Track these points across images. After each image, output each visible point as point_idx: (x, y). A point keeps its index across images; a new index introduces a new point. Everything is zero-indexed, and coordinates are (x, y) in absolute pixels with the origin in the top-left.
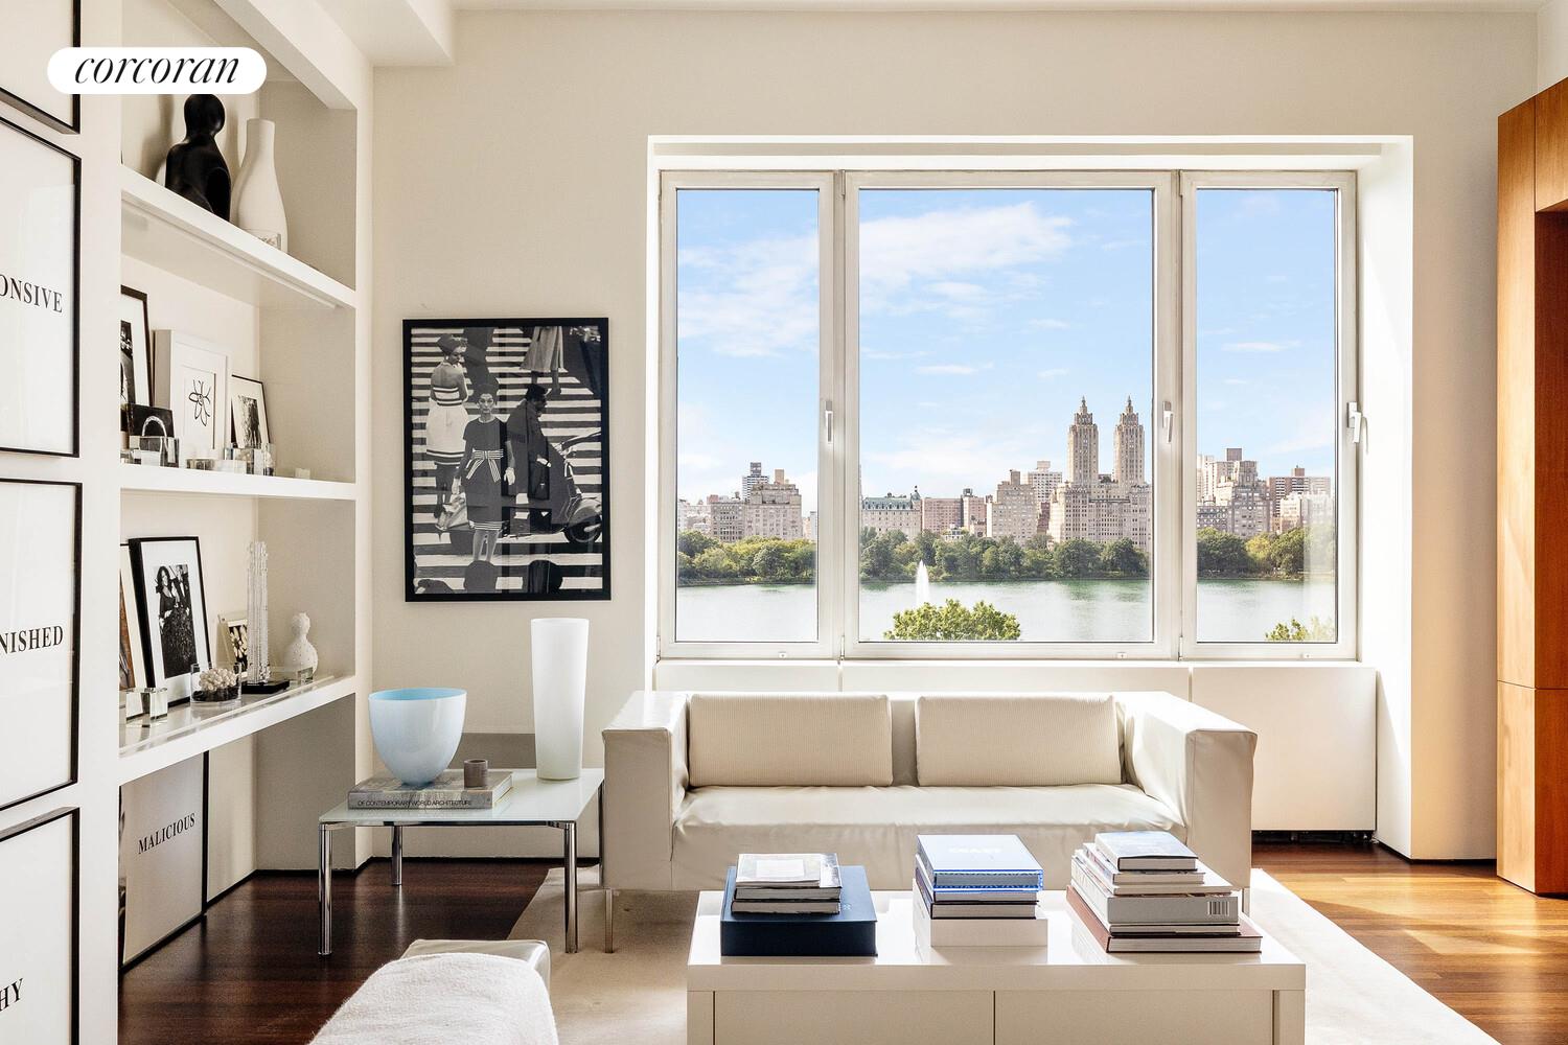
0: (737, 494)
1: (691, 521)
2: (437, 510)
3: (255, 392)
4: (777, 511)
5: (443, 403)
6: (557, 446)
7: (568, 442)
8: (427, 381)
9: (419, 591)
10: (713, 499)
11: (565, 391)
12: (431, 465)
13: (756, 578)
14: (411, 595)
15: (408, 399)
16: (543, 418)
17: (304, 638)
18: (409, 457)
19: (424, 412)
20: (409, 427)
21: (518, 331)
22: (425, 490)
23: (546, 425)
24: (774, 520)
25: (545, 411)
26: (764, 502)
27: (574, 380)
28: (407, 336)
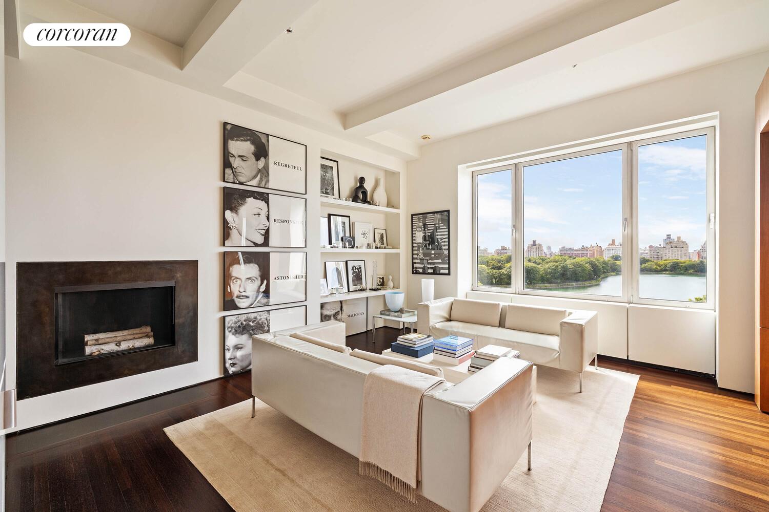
0: (660, 245)
1: (642, 254)
2: (417, 254)
3: (384, 232)
4: (678, 250)
5: (418, 231)
6: (439, 240)
7: (441, 239)
8: (416, 227)
9: (415, 272)
10: (651, 247)
11: (441, 227)
12: (416, 245)
13: (668, 272)
14: (413, 273)
15: (412, 231)
16: (437, 234)
17: (390, 280)
18: (413, 243)
19: (415, 234)
20: (412, 237)
21: (432, 215)
22: (416, 250)
23: (437, 235)
24: (676, 253)
25: (437, 232)
26: (672, 247)
27: (442, 225)
28: (412, 218)
